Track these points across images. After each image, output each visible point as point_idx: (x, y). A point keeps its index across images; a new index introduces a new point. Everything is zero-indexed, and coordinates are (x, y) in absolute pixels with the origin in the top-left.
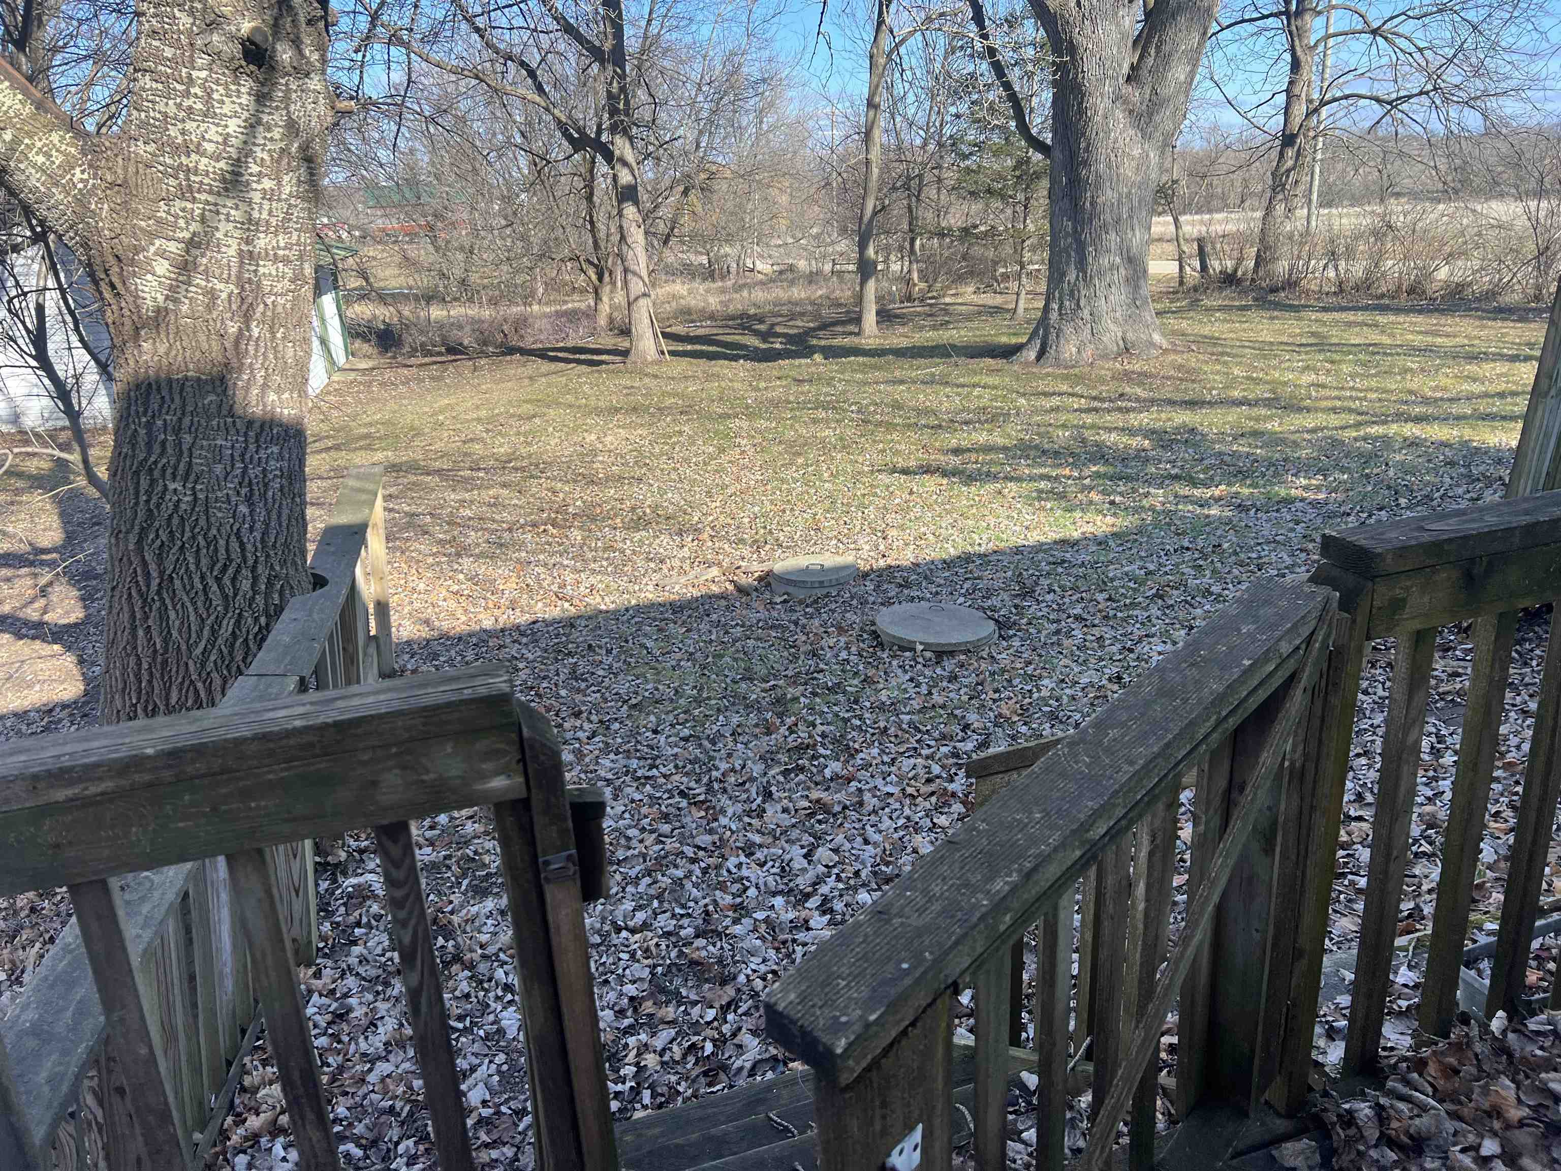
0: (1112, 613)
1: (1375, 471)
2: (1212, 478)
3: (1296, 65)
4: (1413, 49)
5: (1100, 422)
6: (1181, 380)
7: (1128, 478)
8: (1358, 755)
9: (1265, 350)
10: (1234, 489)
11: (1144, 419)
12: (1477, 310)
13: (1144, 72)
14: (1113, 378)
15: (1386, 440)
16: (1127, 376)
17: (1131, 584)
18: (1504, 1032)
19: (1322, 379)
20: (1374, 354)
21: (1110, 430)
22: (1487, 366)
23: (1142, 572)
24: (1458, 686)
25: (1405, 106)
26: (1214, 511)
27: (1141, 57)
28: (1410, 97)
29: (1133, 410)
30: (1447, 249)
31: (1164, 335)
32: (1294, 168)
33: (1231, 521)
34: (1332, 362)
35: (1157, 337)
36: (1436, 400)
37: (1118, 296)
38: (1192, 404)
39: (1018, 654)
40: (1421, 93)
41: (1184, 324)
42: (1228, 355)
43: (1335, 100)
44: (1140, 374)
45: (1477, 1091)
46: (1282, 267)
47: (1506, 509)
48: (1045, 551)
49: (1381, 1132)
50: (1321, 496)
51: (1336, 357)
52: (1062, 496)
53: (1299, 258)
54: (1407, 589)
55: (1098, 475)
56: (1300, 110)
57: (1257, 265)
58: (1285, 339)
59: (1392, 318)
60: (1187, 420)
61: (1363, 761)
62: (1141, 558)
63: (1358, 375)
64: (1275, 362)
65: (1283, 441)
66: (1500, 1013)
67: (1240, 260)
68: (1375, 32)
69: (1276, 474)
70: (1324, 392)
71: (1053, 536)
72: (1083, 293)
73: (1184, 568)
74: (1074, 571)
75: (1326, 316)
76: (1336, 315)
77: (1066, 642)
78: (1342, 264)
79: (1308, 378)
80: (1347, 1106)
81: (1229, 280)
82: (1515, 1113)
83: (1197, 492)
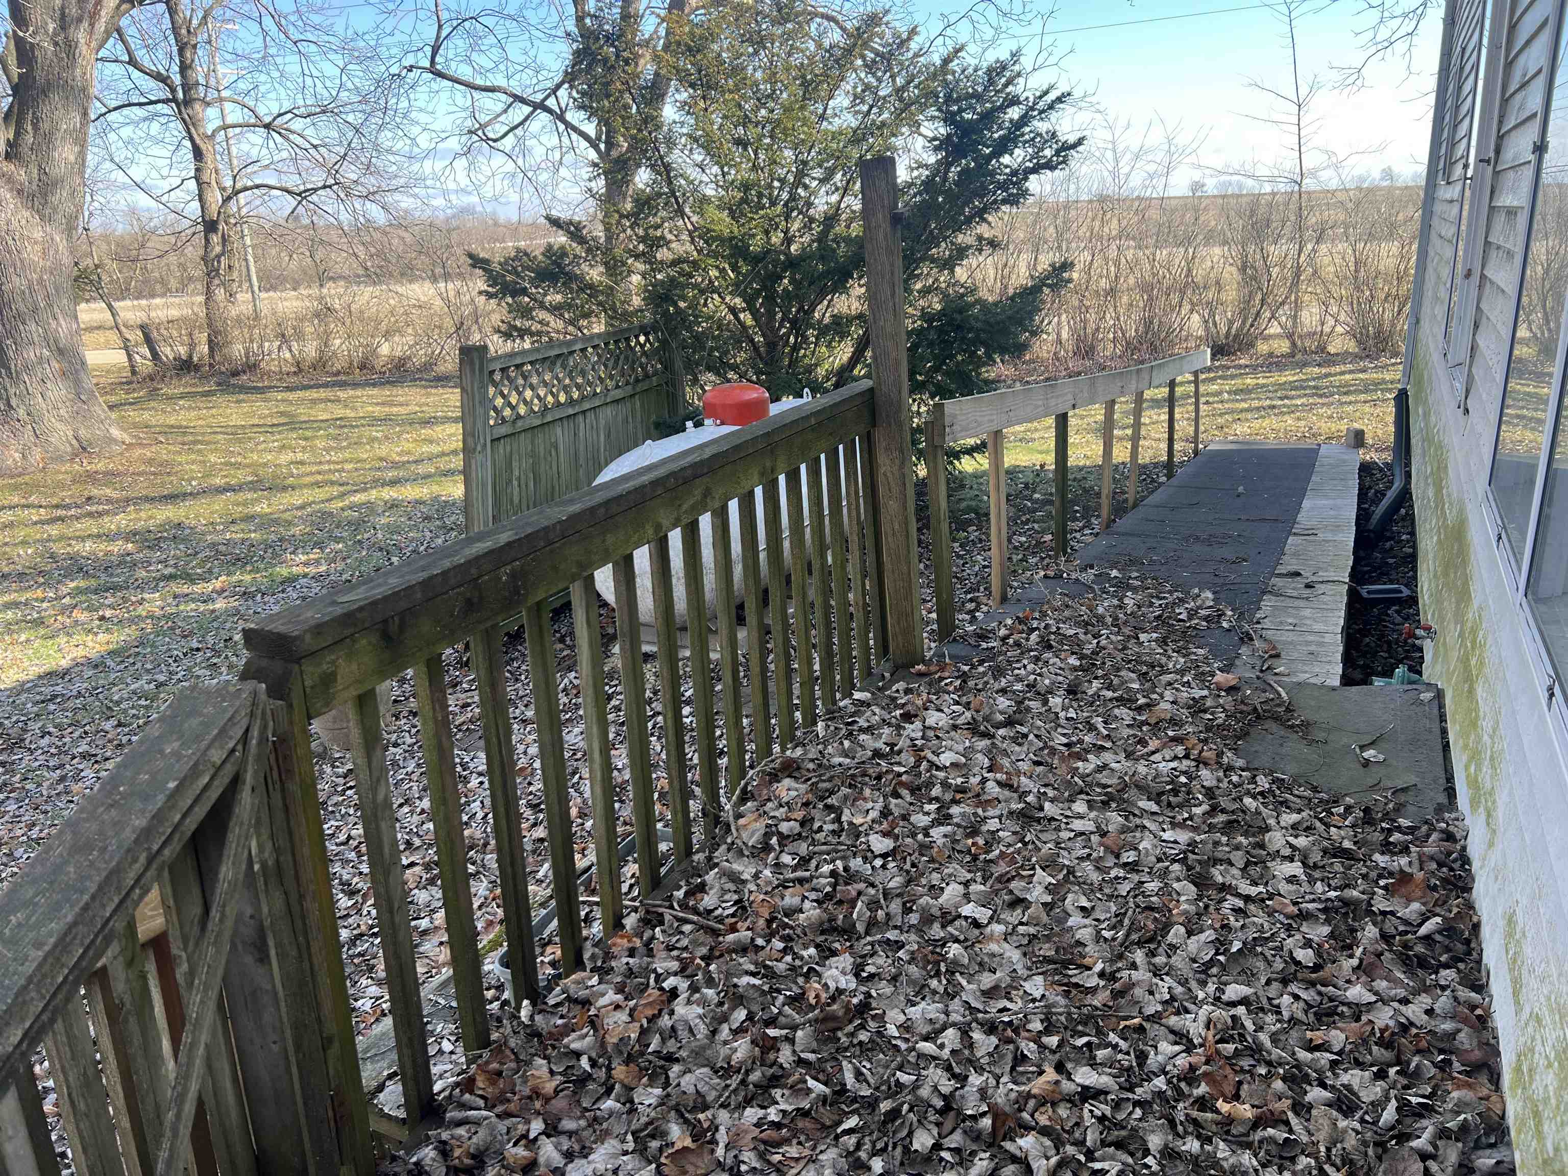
0: (125, 740)
1: (366, 536)
2: (210, 571)
3: (198, 154)
4: (308, 146)
5: (69, 532)
6: (154, 474)
7: (115, 588)
8: (401, 805)
9: (236, 434)
10: (235, 578)
11: (121, 521)
12: (421, 379)
13: (25, 150)
14: (74, 481)
15: (370, 506)
16: (91, 477)
17: (143, 702)
18: (532, 1017)
19: (299, 456)
20: (342, 427)
21: (83, 539)
22: (438, 429)
23: (152, 686)
24: (470, 715)
25: (314, 198)
26: (220, 604)
27: (17, 134)
28: (316, 190)
29: (107, 512)
30: (383, 327)
31: (123, 429)
32: (223, 254)
33: (238, 611)
34: (306, 439)
35: (115, 432)
36: (404, 463)
37: (58, 391)
38: (172, 498)
39: (16, 819)
40: (325, 187)
41: (146, 415)
42: (199, 442)
43: (246, 189)
44: (106, 474)
45: (518, 1081)
46: (237, 350)
47: (405, 569)
48: (28, 691)
49: (448, 1167)
50: (323, 568)
51: (309, 434)
52: (39, 622)
53: (252, 341)
54: (333, 662)
55: (79, 591)
56: (215, 198)
57: (211, 349)
58: (256, 421)
59: (351, 393)
60: (171, 515)
61: (406, 809)
62: (148, 671)
63: (332, 448)
64: (251, 445)
65: (276, 522)
66: (526, 1002)
67: (192, 346)
68: (267, 126)
69: (275, 555)
70: (303, 469)
71: (34, 671)
72: (12, 391)
73: (198, 671)
74: (70, 704)
75: (291, 396)
76: (300, 394)
77: (76, 788)
78: (295, 346)
79: (285, 458)
80: (414, 1159)
81: (186, 366)
82: (549, 1087)
83: (198, 588)
